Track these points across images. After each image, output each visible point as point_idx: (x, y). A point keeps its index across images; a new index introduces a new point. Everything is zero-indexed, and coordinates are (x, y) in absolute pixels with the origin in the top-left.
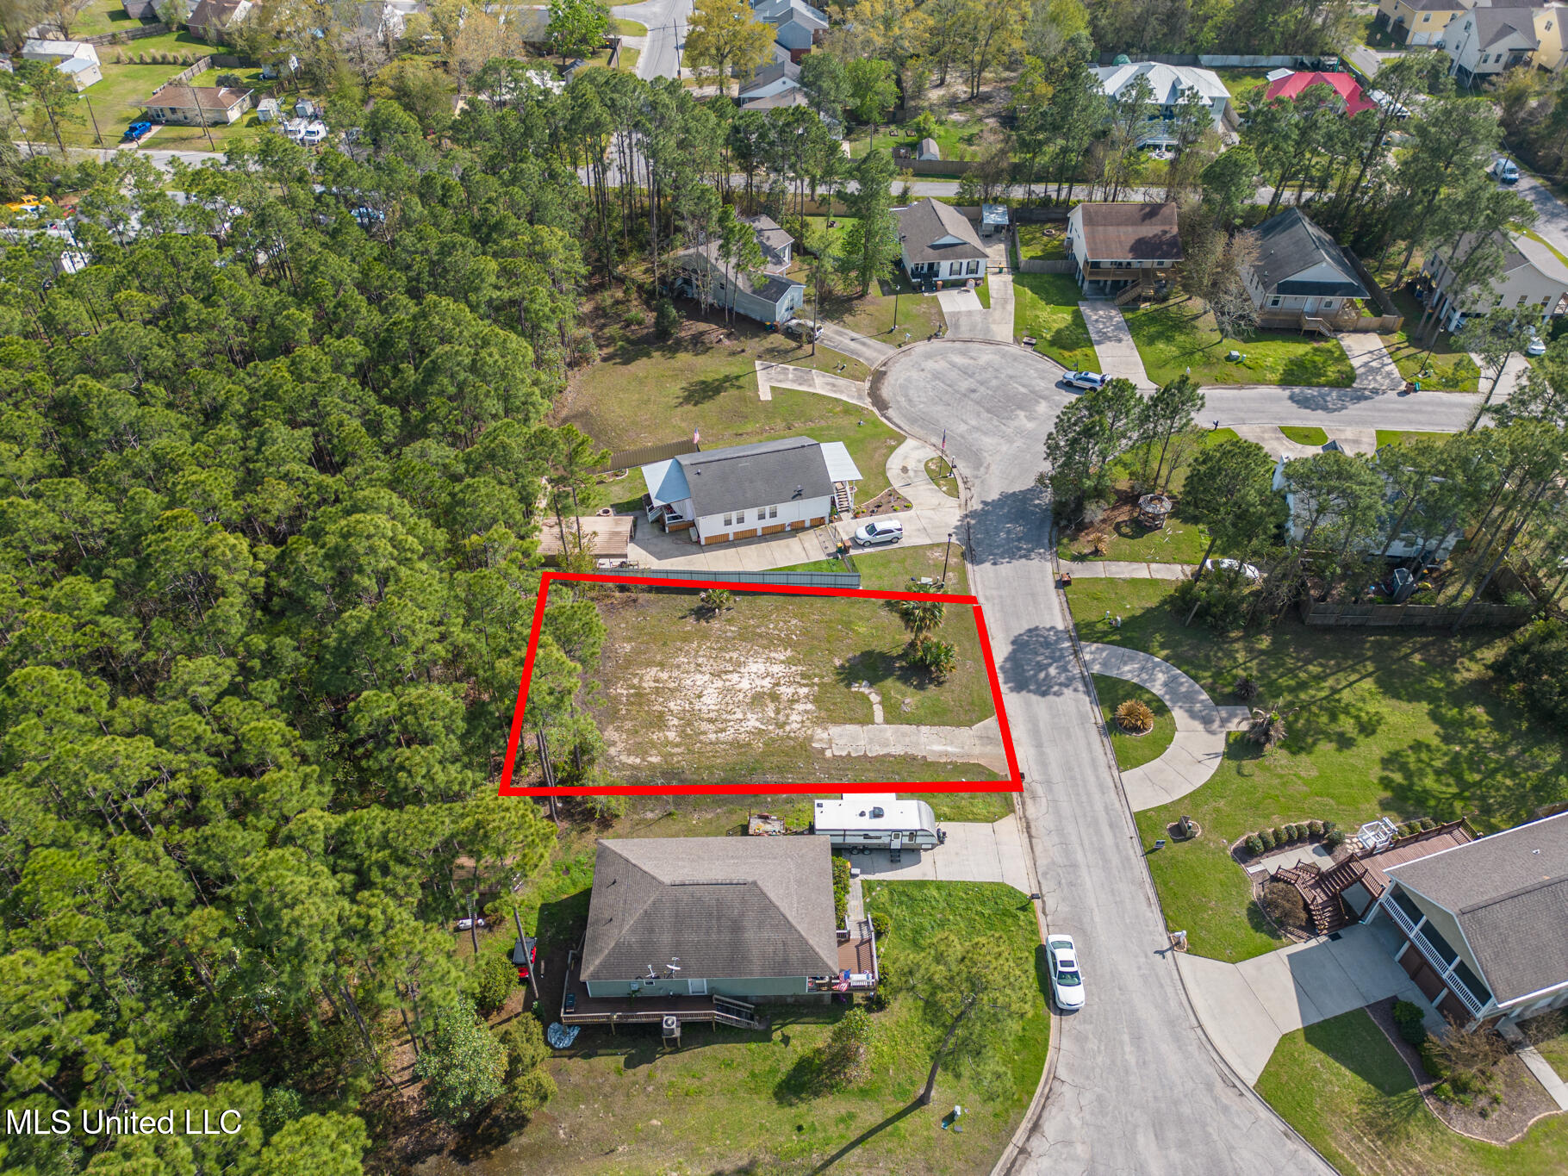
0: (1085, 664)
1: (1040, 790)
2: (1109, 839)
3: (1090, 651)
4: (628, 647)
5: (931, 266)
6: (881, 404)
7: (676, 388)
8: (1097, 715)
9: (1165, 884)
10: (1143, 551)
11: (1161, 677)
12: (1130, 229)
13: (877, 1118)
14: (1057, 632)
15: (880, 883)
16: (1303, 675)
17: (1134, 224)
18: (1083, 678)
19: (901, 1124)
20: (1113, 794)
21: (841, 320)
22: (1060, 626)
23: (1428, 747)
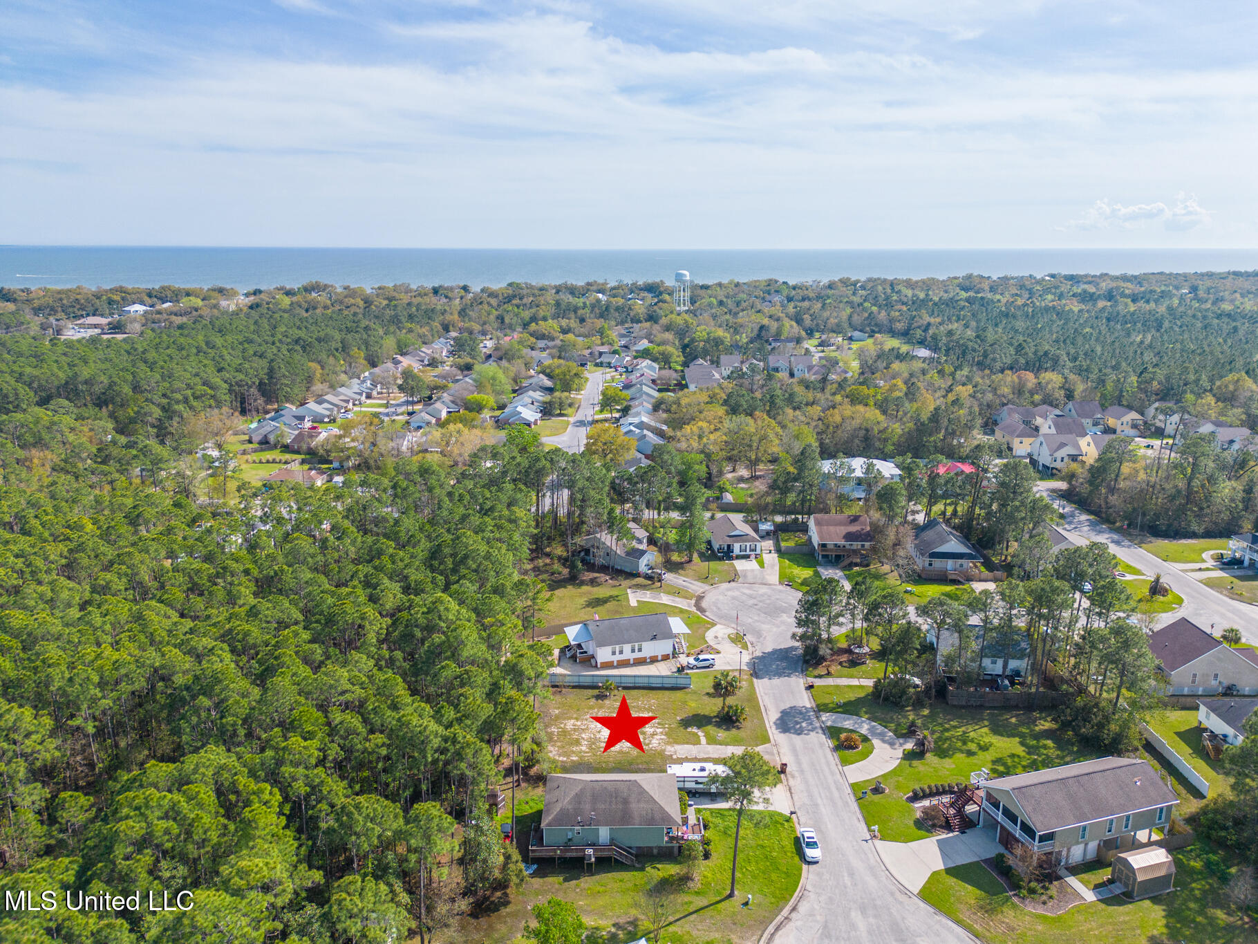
0: (823, 722)
1: (797, 774)
2: (836, 794)
3: (825, 717)
4: (557, 712)
5: (729, 546)
6: (702, 610)
7: (582, 601)
8: (831, 743)
9: (868, 812)
10: (855, 673)
11: (866, 726)
12: (842, 528)
13: (705, 903)
14: (806, 708)
15: (705, 809)
16: (947, 726)
17: (845, 525)
18: (821, 727)
19: (719, 906)
20: (839, 776)
21: (676, 572)
22: (808, 706)
23: (1019, 756)
